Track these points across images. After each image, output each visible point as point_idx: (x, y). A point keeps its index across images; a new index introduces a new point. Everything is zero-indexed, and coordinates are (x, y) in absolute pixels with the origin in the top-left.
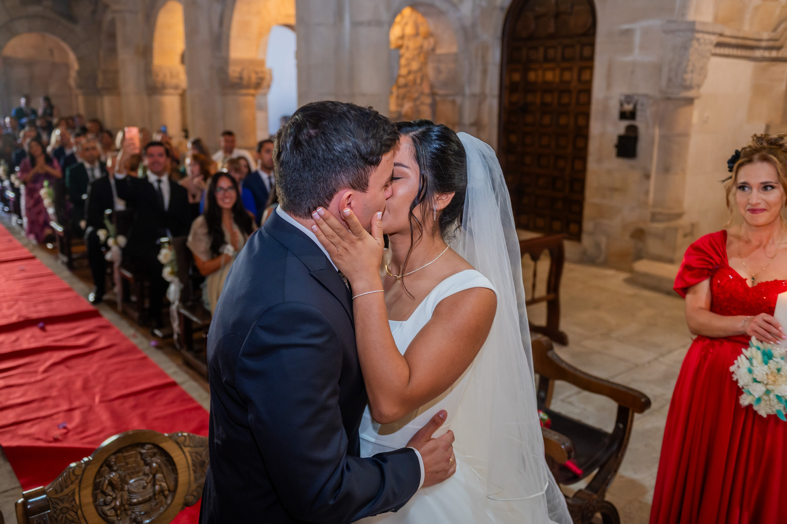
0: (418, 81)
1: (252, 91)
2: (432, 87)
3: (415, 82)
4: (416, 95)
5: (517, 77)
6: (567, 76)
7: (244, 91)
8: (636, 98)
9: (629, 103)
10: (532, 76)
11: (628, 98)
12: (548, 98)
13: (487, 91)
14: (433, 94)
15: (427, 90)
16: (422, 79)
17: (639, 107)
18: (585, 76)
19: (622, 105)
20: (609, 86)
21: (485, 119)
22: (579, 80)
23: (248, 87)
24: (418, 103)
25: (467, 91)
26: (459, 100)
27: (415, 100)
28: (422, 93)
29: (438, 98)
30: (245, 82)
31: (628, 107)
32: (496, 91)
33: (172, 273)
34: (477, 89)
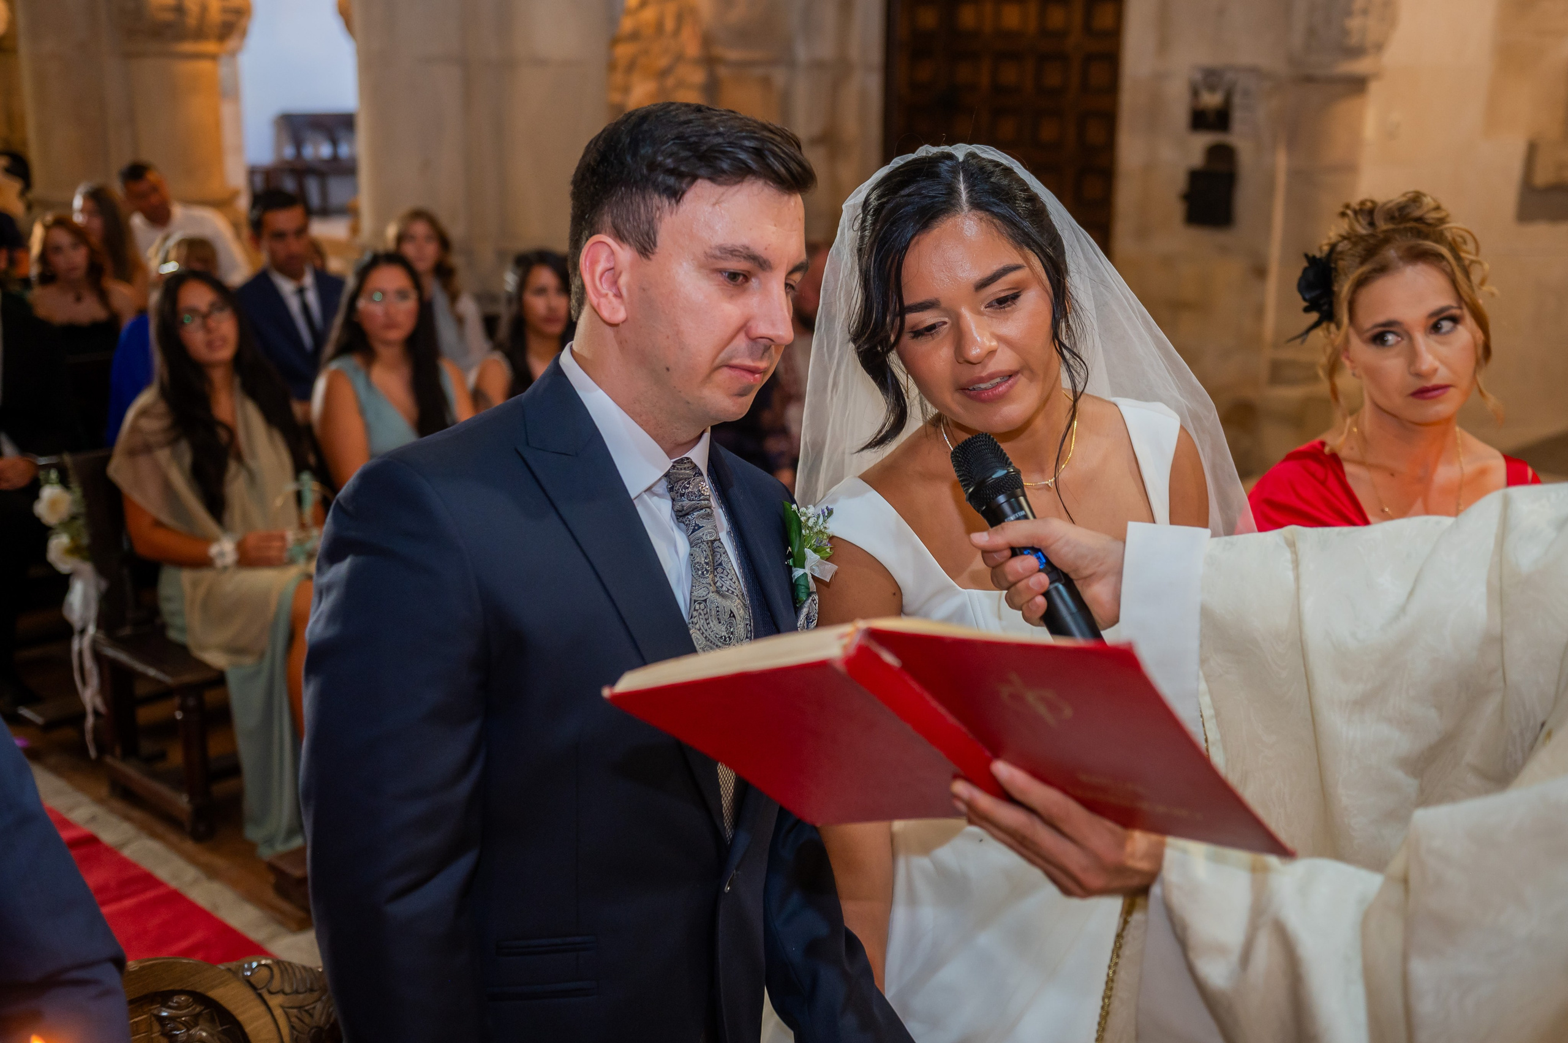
0: (669, 25)
1: (210, 47)
2: (707, 41)
3: (659, 27)
4: (664, 62)
5: (928, 18)
6: (1057, 17)
7: (188, 47)
8: (1229, 76)
9: (1212, 88)
10: (967, 17)
11: (1211, 77)
12: (1010, 74)
13: (854, 53)
14: (710, 61)
15: (692, 48)
16: (680, 18)
17: (1237, 100)
18: (1104, 18)
19: (1195, 93)
20: (1163, 45)
21: (850, 127)
22: (1088, 28)
23: (199, 34)
24: (670, 82)
25: (802, 53)
26: (779, 76)
27: (663, 74)
28: (679, 58)
29: (723, 72)
30: (192, 21)
31: (1211, 100)
32: (875, 55)
33: (74, 550)
34: (825, 49)
